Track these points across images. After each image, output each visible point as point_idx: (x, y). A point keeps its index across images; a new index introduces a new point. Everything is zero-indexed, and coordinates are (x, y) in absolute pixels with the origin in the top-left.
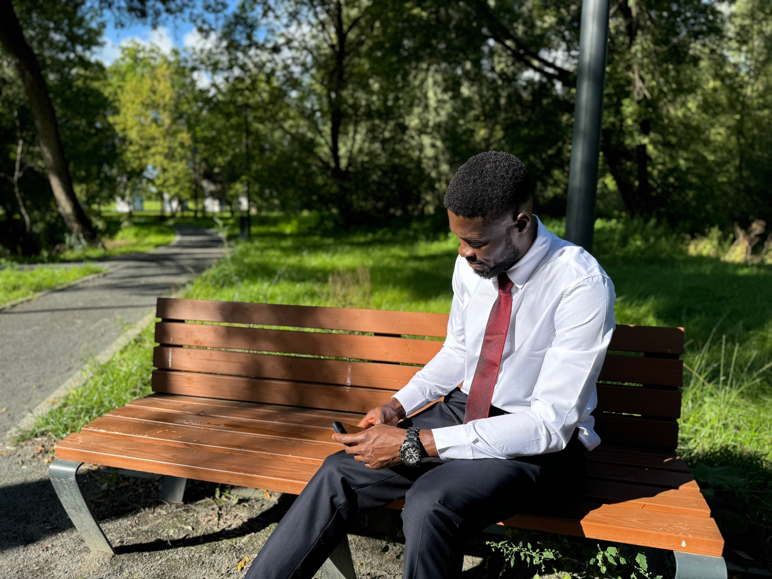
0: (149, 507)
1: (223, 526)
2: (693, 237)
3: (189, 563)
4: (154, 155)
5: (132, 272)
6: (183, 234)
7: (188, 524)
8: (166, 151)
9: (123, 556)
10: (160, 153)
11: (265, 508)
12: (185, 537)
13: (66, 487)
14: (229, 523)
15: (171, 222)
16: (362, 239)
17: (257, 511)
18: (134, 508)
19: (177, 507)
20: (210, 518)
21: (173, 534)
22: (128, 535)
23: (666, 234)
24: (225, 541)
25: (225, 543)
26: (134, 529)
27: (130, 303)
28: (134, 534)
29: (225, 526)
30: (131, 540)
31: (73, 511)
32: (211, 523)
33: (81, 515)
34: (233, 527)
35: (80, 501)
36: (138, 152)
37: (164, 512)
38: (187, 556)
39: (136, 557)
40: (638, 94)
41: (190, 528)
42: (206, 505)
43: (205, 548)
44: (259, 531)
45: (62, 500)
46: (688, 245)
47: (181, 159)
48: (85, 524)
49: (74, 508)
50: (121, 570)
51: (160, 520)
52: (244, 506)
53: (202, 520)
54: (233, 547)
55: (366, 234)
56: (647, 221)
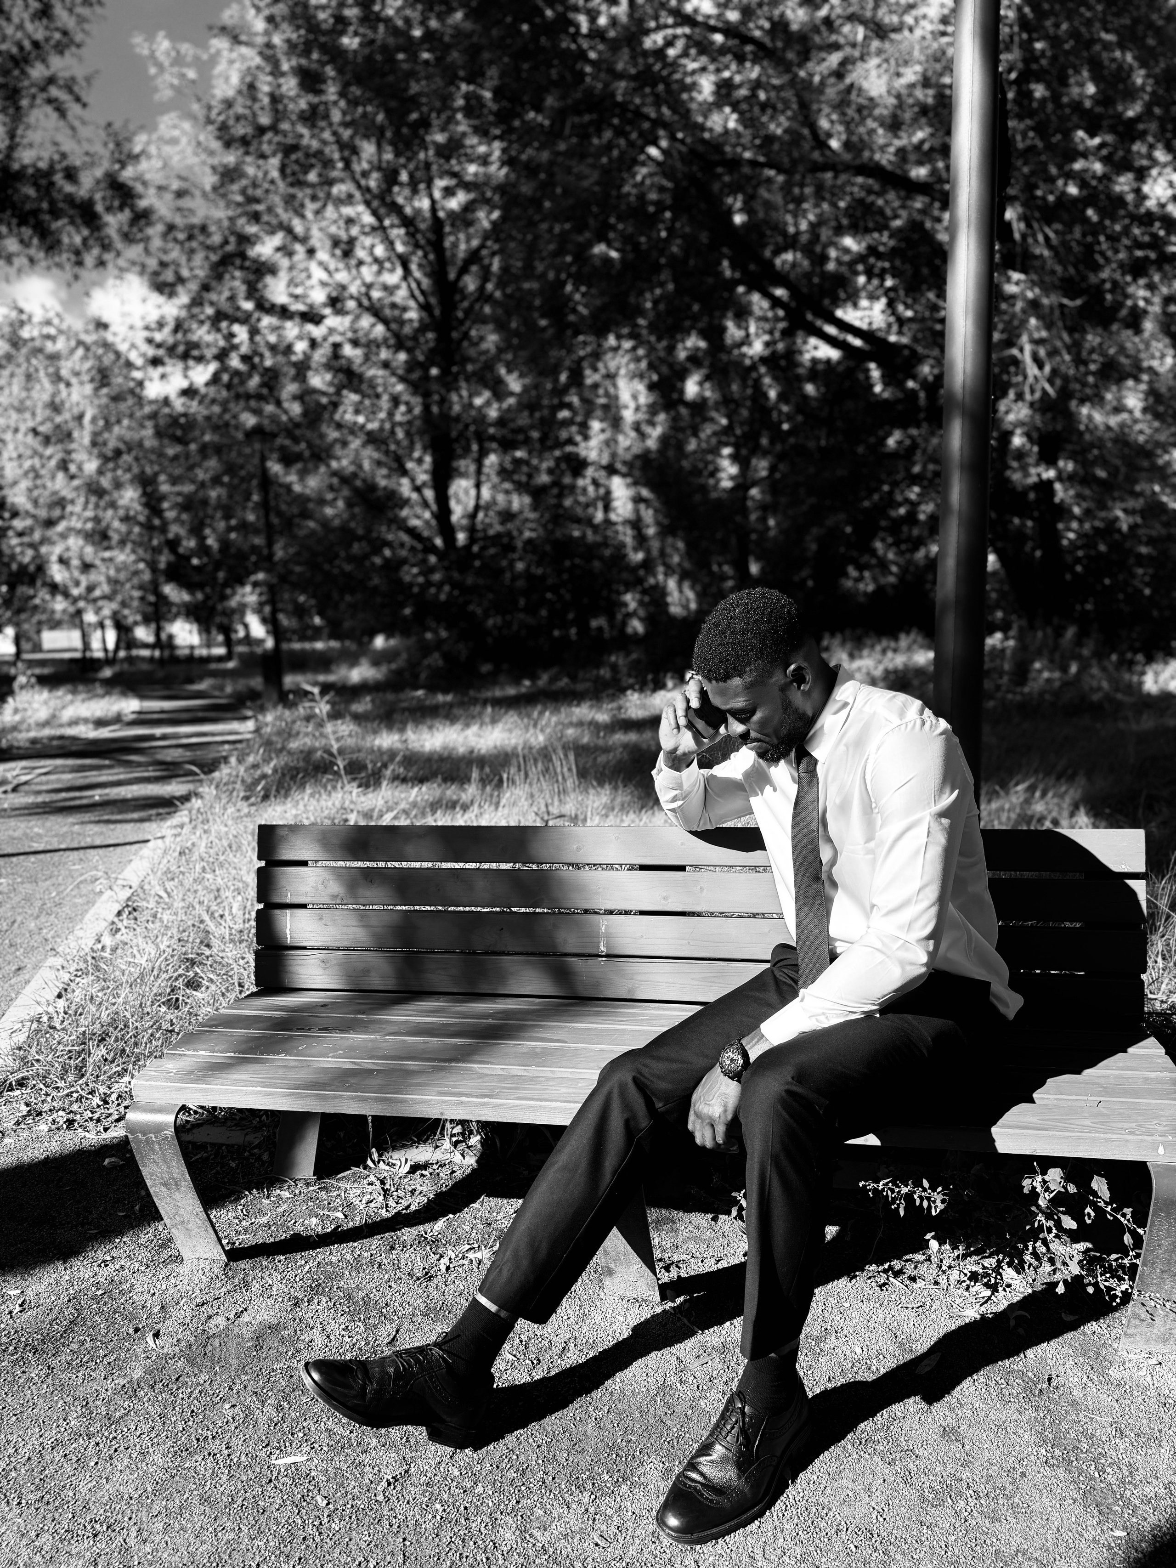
0: (260, 1188)
1: (395, 1208)
2: (1150, 659)
3: (357, 1265)
4: (64, 536)
5: (68, 778)
6: (142, 697)
7: (335, 1209)
8: (89, 526)
9: (243, 1264)
10: (79, 532)
11: (458, 1175)
12: (336, 1229)
13: (157, 1147)
14: (405, 1203)
15: (107, 673)
16: (511, 691)
17: (446, 1180)
18: (232, 1193)
19: (308, 1185)
20: (368, 1197)
21: (313, 1225)
22: (238, 1233)
23: (1100, 655)
24: (405, 1230)
25: (408, 1234)
26: (244, 1223)
27: (88, 841)
28: (246, 1231)
29: (399, 1208)
30: (247, 1240)
31: (164, 1189)
32: (372, 1205)
33: (177, 1196)
34: (413, 1208)
35: (179, 1169)
36: (30, 531)
37: (286, 1194)
38: (349, 1257)
39: (265, 1263)
40: (1032, 391)
41: (340, 1215)
42: (357, 1179)
43: (375, 1242)
44: (460, 1211)
45: (145, 1172)
46: (1143, 673)
47: (122, 543)
48: (182, 1211)
49: (165, 1184)
50: (247, 1285)
51: (284, 1207)
52: (422, 1175)
53: (356, 1201)
54: (422, 1239)
55: (517, 682)
56: (1059, 633)
